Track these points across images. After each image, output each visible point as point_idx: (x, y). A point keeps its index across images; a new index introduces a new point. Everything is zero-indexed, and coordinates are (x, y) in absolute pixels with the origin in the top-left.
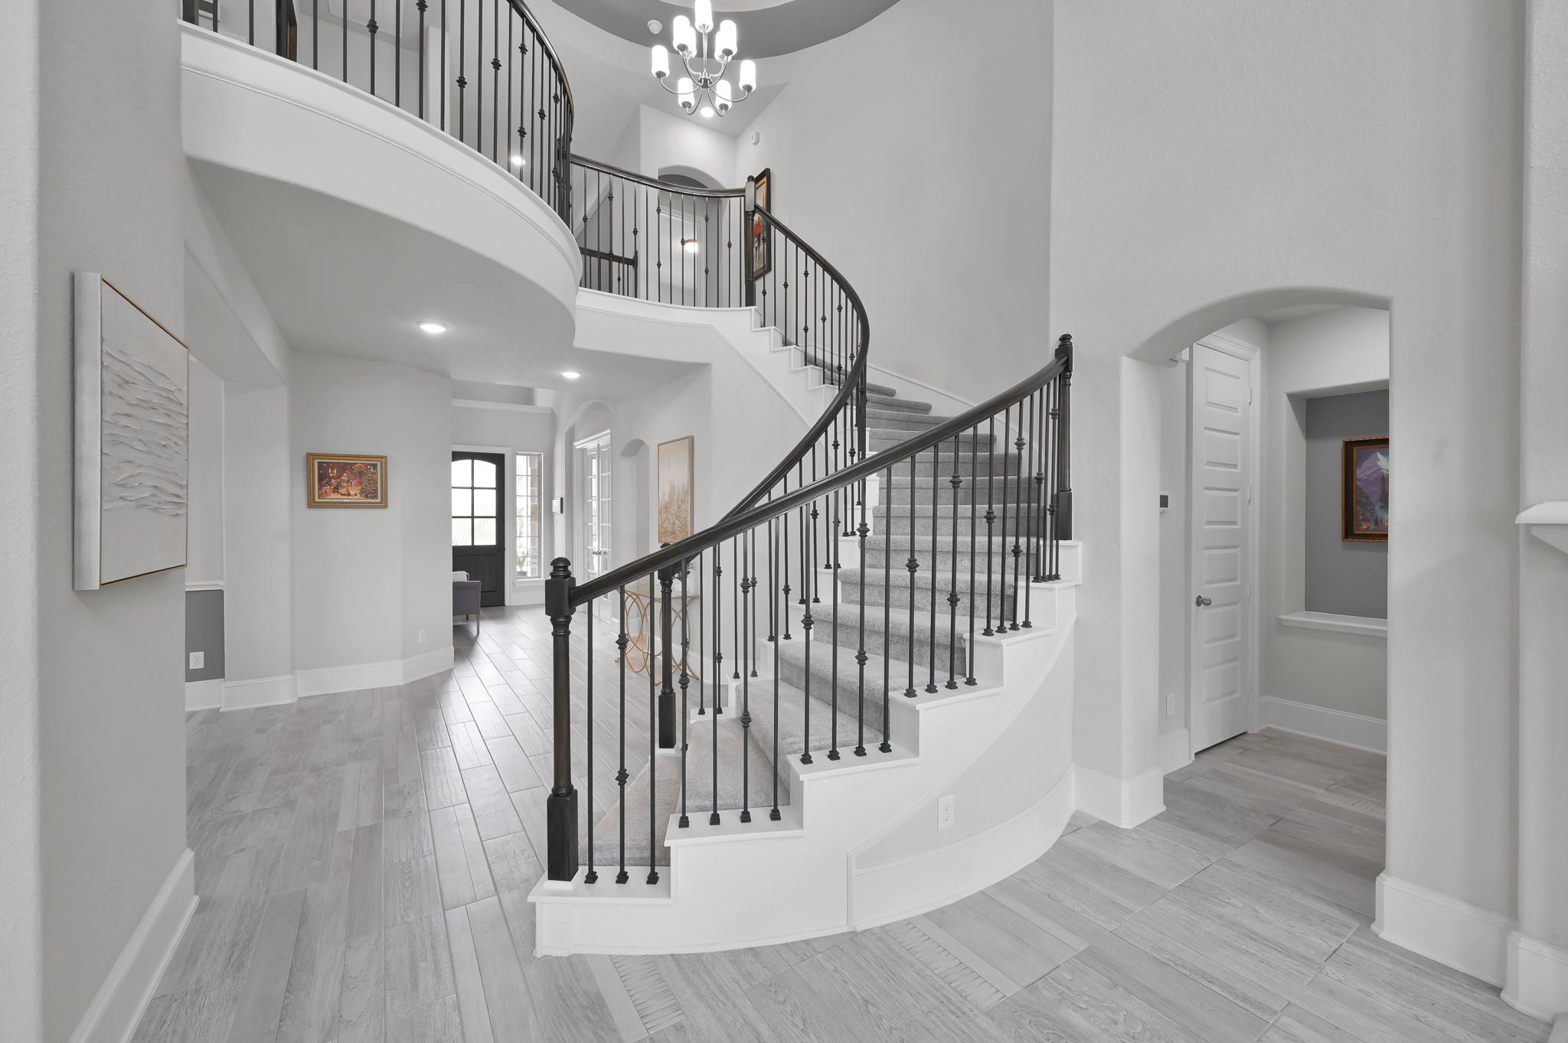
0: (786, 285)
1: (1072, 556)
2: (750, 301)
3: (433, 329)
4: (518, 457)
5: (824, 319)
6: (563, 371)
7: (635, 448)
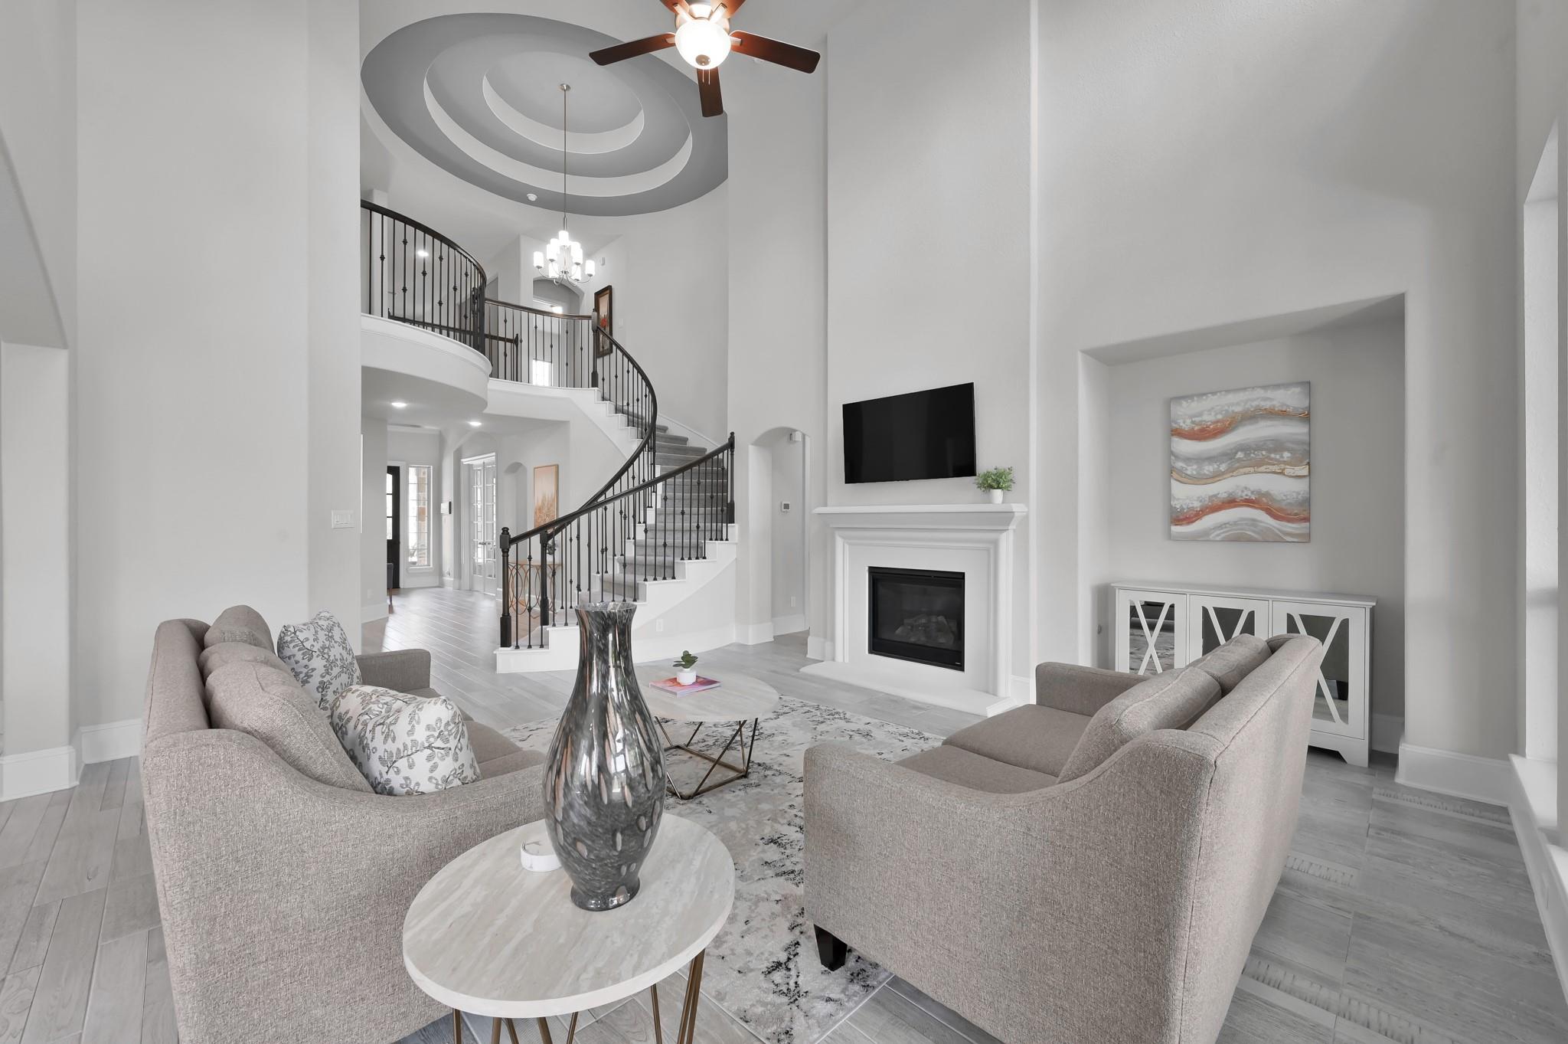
0: (616, 377)
1: (734, 530)
2: (595, 384)
3: (399, 405)
4: (410, 469)
5: (638, 400)
6: (470, 421)
7: (516, 468)
